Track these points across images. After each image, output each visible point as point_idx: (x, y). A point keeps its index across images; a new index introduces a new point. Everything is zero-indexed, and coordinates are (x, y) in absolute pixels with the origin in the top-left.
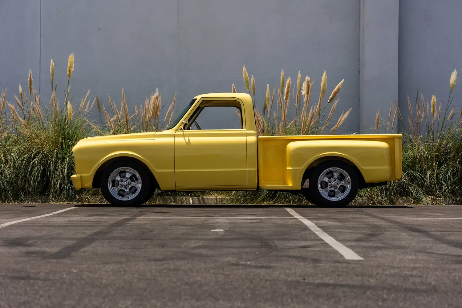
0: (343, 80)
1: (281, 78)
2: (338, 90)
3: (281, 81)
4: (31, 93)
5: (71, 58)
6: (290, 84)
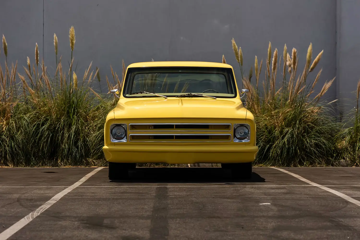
0: (323, 50)
1: (269, 50)
2: (319, 60)
3: (268, 53)
4: (37, 65)
5: (72, 30)
6: (277, 55)
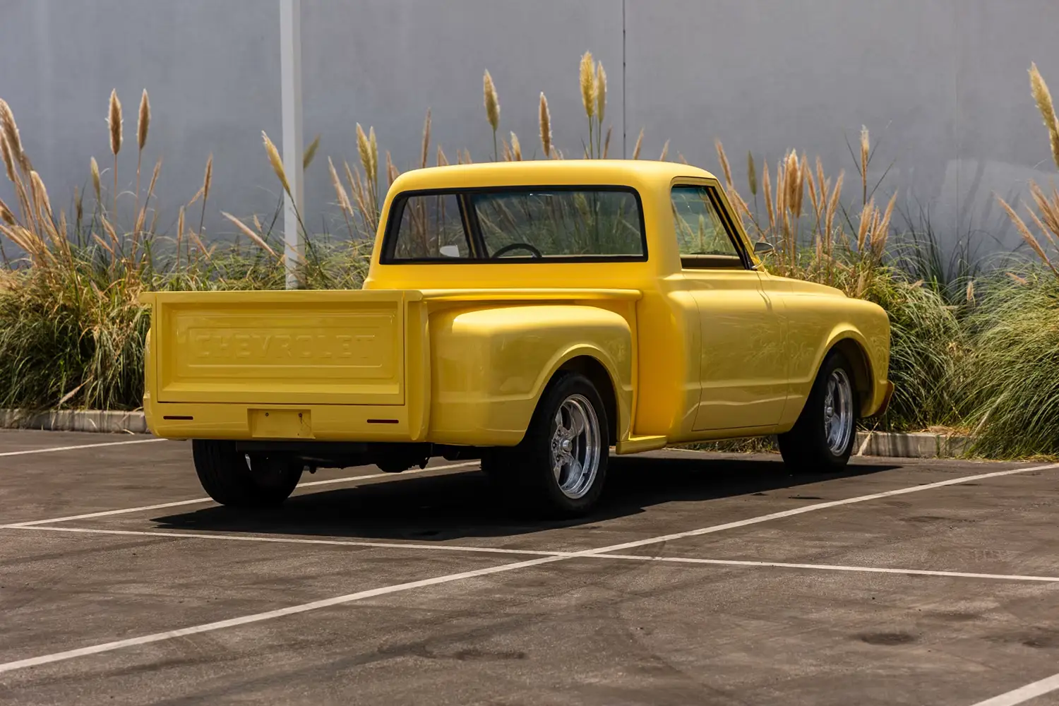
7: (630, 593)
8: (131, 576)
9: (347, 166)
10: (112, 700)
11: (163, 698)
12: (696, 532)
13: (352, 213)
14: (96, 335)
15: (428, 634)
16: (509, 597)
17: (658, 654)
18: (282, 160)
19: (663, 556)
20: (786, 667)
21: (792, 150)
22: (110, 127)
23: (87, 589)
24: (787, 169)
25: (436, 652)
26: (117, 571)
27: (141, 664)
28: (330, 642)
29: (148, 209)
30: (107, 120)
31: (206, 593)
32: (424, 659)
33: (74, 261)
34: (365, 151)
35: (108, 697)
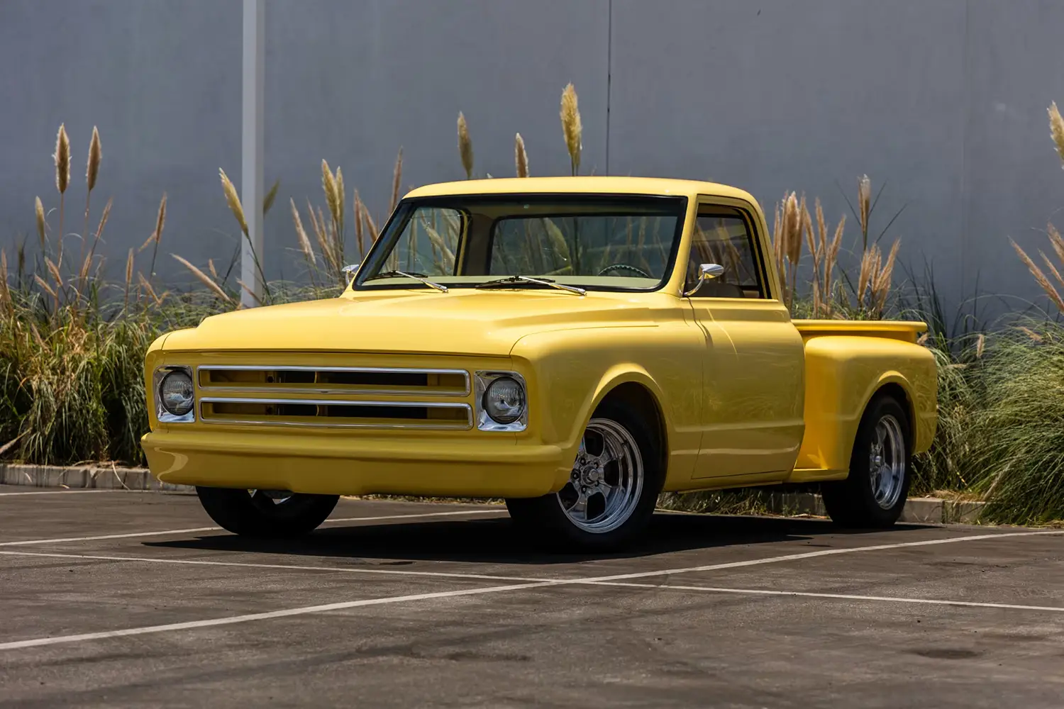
7: (639, 611)
8: (69, 587)
9: (311, 208)
10: (41, 686)
11: (103, 686)
12: (700, 569)
13: (314, 260)
14: (34, 384)
15: (413, 638)
16: (501, 611)
17: (685, 660)
18: (241, 201)
19: (669, 584)
20: (837, 674)
21: (792, 192)
22: (56, 164)
23: (16, 596)
24: (785, 212)
25: (423, 654)
26: (53, 583)
27: (79, 656)
28: (299, 643)
29: (94, 255)
30: (53, 156)
31: (153, 601)
32: (411, 659)
33: (15, 308)
34: (331, 190)
35: (38, 684)
